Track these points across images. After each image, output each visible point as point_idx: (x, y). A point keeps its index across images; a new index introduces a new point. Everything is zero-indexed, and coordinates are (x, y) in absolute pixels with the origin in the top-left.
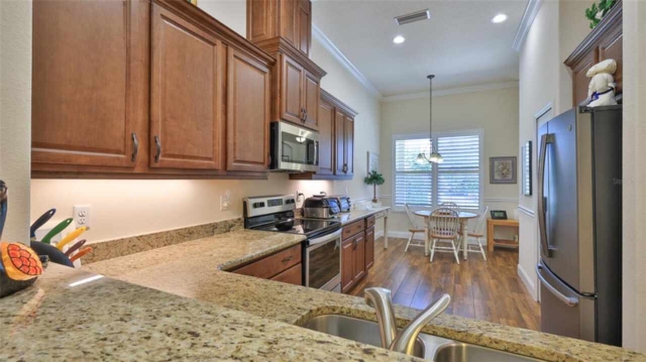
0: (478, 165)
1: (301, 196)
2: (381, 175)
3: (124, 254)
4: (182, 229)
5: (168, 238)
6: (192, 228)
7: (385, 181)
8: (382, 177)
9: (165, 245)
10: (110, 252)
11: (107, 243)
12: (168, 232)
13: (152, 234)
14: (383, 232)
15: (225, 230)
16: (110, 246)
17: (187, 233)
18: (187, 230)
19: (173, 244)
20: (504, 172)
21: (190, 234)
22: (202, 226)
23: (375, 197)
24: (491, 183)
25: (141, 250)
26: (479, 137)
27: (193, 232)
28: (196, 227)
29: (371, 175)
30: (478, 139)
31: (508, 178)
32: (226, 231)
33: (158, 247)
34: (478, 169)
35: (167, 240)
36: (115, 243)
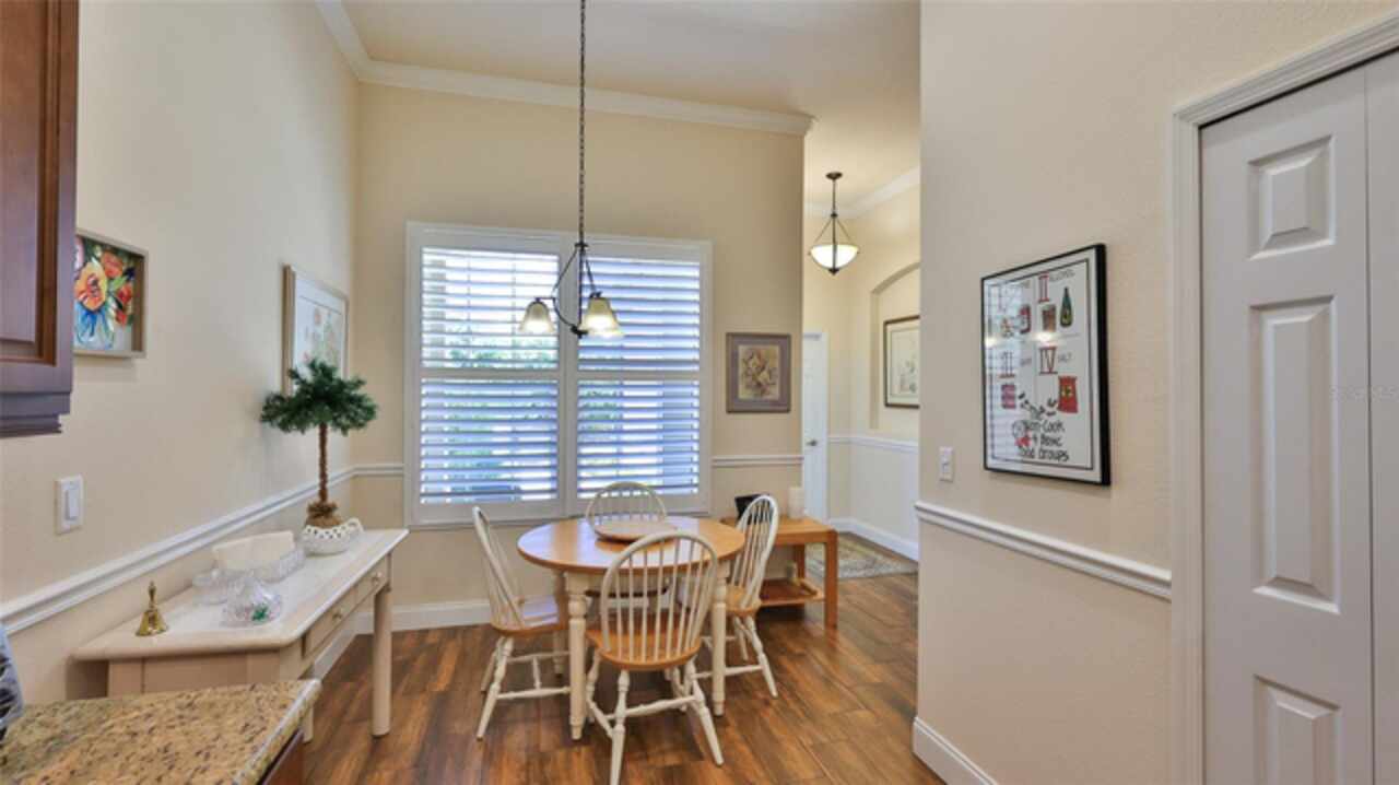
0: (696, 356)
2: (359, 383)
7: (379, 413)
8: (360, 392)
20: (760, 379)
23: (323, 493)
24: (730, 411)
26: (701, 268)
29: (303, 382)
30: (696, 273)
31: (769, 397)
34: (696, 368)
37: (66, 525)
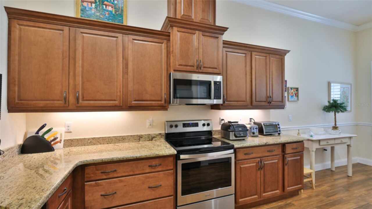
1: (223, 121)
3: (85, 145)
4: (118, 136)
5: (110, 140)
6: (124, 136)
8: (343, 105)
9: (108, 143)
10: (79, 143)
11: (77, 139)
12: (109, 137)
13: (100, 138)
14: (346, 159)
15: (148, 139)
16: (79, 141)
17: (121, 139)
18: (121, 137)
19: (112, 143)
21: (124, 139)
22: (131, 136)
23: (335, 124)
25: (94, 144)
27: (125, 138)
28: (127, 136)
29: (331, 104)
32: (150, 140)
33: (103, 144)
35: (109, 141)
36: (81, 140)
37: (289, 120)
